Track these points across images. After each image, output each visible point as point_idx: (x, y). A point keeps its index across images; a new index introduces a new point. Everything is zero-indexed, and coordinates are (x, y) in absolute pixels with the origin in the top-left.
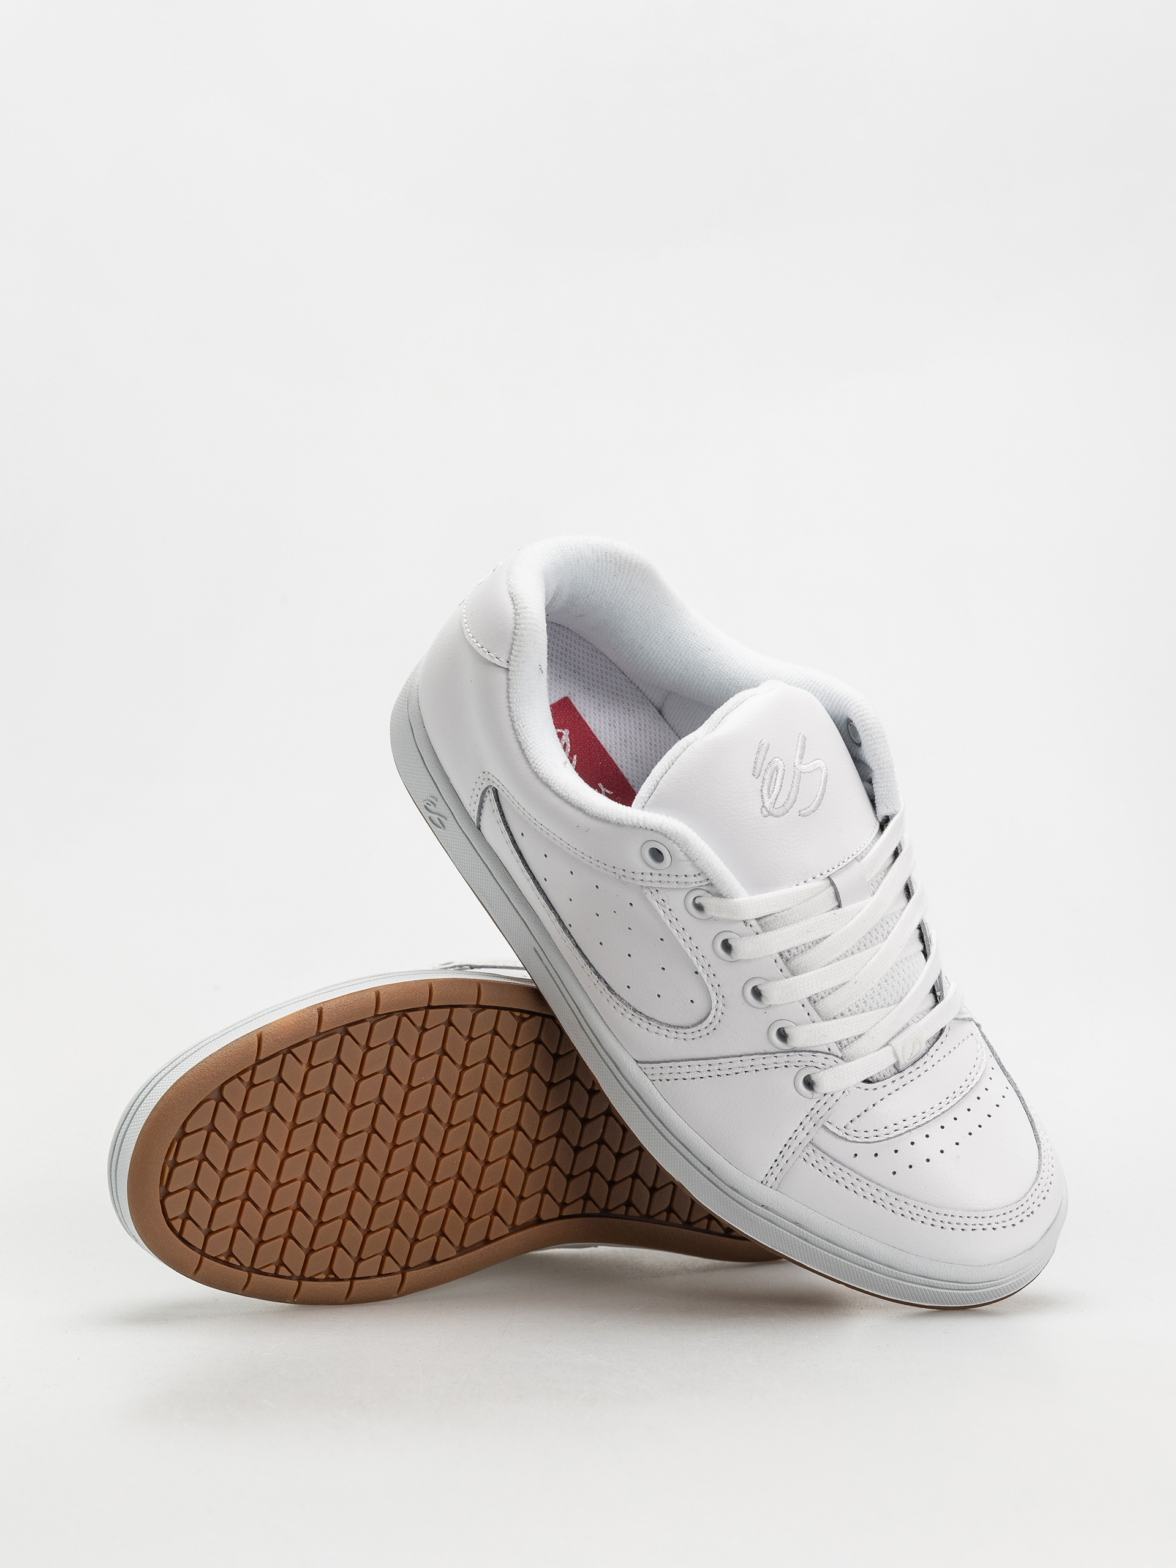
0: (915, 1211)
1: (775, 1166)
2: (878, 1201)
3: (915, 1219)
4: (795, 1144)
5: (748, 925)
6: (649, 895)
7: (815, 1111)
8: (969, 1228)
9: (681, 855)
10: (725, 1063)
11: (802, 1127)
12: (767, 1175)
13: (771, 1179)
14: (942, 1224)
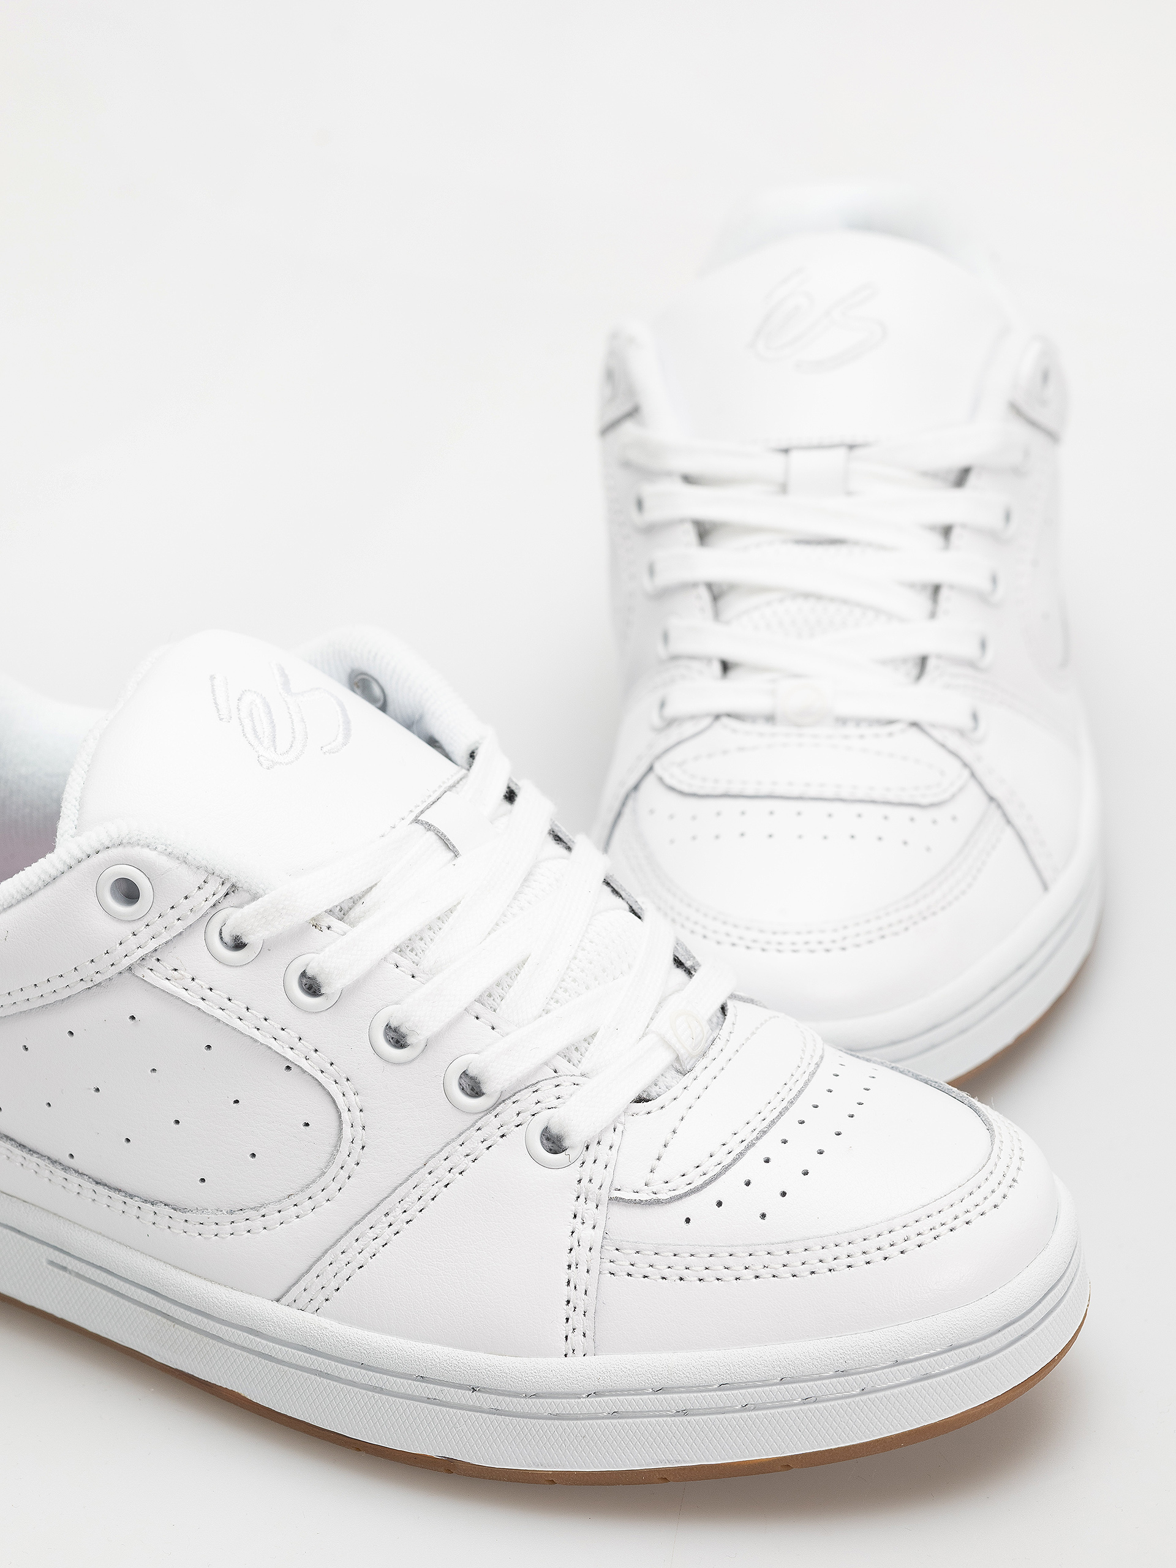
0: (828, 1255)
1: (571, 1312)
2: (761, 1272)
3: (834, 1266)
4: (581, 1253)
5: (324, 928)
6: (150, 977)
7: (585, 1181)
8: (928, 1237)
9: (163, 862)
10: (407, 1195)
11: (579, 1219)
12: (566, 1337)
13: (576, 1339)
14: (882, 1254)
